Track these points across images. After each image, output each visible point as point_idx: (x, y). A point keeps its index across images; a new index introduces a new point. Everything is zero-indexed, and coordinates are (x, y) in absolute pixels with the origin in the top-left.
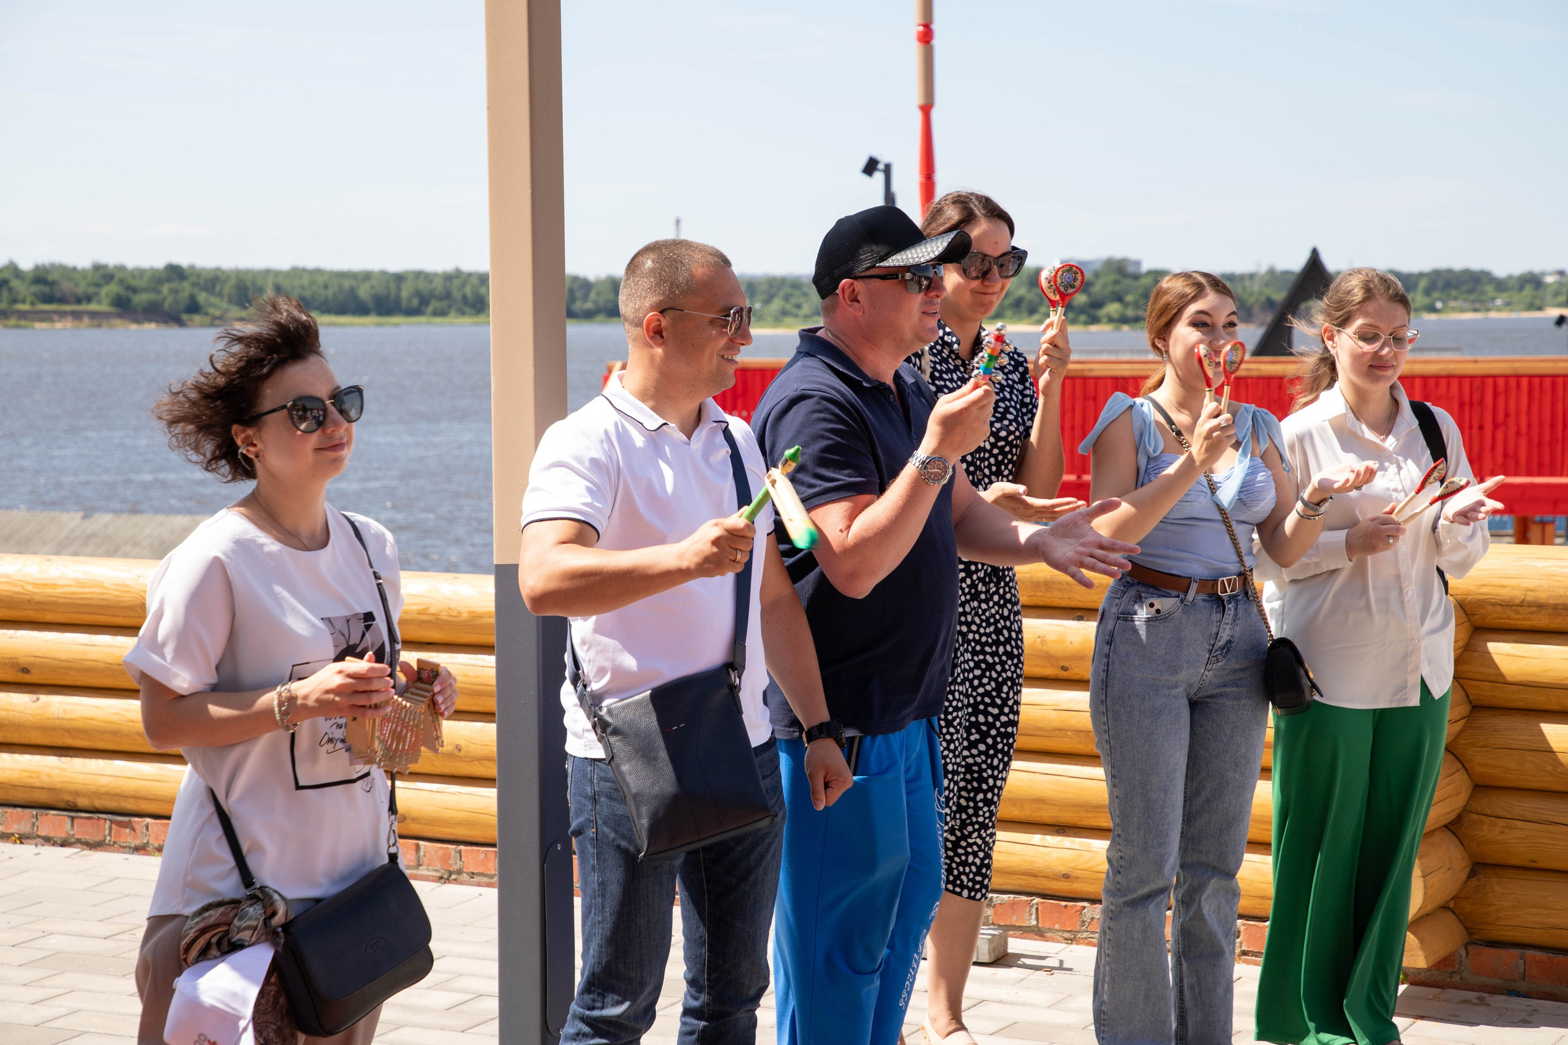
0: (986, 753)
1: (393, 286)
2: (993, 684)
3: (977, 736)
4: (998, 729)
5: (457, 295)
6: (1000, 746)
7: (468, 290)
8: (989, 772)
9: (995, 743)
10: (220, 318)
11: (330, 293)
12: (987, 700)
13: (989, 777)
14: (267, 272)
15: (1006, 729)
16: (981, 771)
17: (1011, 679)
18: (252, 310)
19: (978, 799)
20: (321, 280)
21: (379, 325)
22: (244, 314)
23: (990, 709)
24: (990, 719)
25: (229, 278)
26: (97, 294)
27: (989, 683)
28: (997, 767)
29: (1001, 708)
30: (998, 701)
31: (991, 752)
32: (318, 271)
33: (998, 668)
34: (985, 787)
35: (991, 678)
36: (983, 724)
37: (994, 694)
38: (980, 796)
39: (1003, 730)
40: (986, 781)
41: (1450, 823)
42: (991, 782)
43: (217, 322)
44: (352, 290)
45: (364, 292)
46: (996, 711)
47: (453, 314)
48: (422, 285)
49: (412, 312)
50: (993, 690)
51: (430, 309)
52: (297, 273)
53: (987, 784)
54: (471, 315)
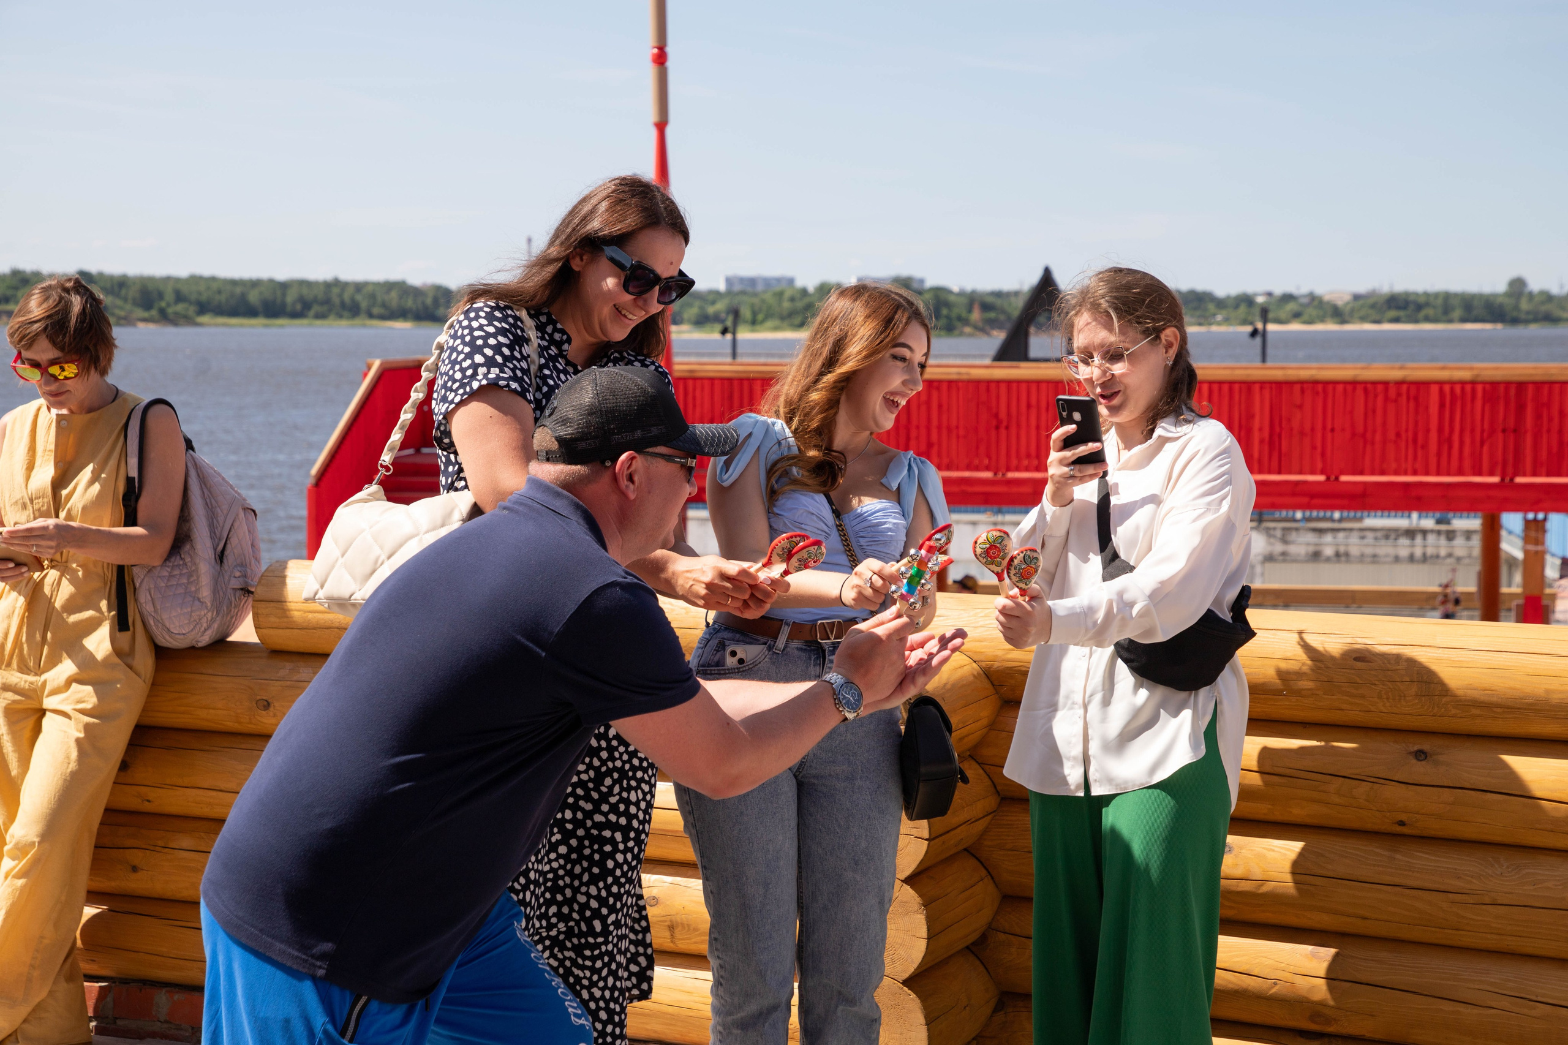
0: (566, 857)
1: (279, 293)
2: (592, 773)
3: (558, 837)
4: (587, 830)
5: (336, 300)
6: (587, 852)
7: (346, 297)
8: (568, 880)
9: (581, 847)
10: (125, 318)
11: (223, 298)
12: (579, 791)
13: (566, 886)
14: (168, 279)
15: (600, 832)
16: (557, 877)
17: (621, 771)
18: (154, 312)
19: (550, 914)
20: (215, 286)
21: (266, 326)
22: (146, 315)
23: (582, 803)
24: (580, 815)
25: (134, 283)
26: (15, 296)
27: (586, 772)
28: (579, 877)
29: (597, 804)
30: (595, 795)
31: (574, 856)
32: (213, 279)
33: (604, 755)
34: (559, 897)
35: (590, 766)
36: (569, 821)
37: (591, 785)
38: (553, 910)
39: (595, 832)
40: (561, 890)
41: (973, 944)
42: (568, 893)
43: (122, 322)
44: (243, 296)
45: (253, 297)
46: (589, 807)
47: (332, 317)
48: (305, 291)
49: (295, 315)
50: (590, 780)
51: (312, 313)
52: (195, 279)
53: (564, 895)
54: (348, 318)
